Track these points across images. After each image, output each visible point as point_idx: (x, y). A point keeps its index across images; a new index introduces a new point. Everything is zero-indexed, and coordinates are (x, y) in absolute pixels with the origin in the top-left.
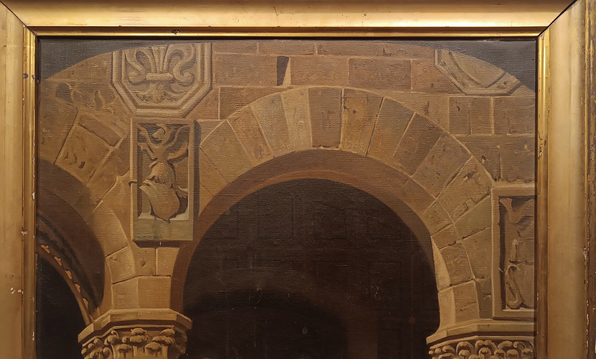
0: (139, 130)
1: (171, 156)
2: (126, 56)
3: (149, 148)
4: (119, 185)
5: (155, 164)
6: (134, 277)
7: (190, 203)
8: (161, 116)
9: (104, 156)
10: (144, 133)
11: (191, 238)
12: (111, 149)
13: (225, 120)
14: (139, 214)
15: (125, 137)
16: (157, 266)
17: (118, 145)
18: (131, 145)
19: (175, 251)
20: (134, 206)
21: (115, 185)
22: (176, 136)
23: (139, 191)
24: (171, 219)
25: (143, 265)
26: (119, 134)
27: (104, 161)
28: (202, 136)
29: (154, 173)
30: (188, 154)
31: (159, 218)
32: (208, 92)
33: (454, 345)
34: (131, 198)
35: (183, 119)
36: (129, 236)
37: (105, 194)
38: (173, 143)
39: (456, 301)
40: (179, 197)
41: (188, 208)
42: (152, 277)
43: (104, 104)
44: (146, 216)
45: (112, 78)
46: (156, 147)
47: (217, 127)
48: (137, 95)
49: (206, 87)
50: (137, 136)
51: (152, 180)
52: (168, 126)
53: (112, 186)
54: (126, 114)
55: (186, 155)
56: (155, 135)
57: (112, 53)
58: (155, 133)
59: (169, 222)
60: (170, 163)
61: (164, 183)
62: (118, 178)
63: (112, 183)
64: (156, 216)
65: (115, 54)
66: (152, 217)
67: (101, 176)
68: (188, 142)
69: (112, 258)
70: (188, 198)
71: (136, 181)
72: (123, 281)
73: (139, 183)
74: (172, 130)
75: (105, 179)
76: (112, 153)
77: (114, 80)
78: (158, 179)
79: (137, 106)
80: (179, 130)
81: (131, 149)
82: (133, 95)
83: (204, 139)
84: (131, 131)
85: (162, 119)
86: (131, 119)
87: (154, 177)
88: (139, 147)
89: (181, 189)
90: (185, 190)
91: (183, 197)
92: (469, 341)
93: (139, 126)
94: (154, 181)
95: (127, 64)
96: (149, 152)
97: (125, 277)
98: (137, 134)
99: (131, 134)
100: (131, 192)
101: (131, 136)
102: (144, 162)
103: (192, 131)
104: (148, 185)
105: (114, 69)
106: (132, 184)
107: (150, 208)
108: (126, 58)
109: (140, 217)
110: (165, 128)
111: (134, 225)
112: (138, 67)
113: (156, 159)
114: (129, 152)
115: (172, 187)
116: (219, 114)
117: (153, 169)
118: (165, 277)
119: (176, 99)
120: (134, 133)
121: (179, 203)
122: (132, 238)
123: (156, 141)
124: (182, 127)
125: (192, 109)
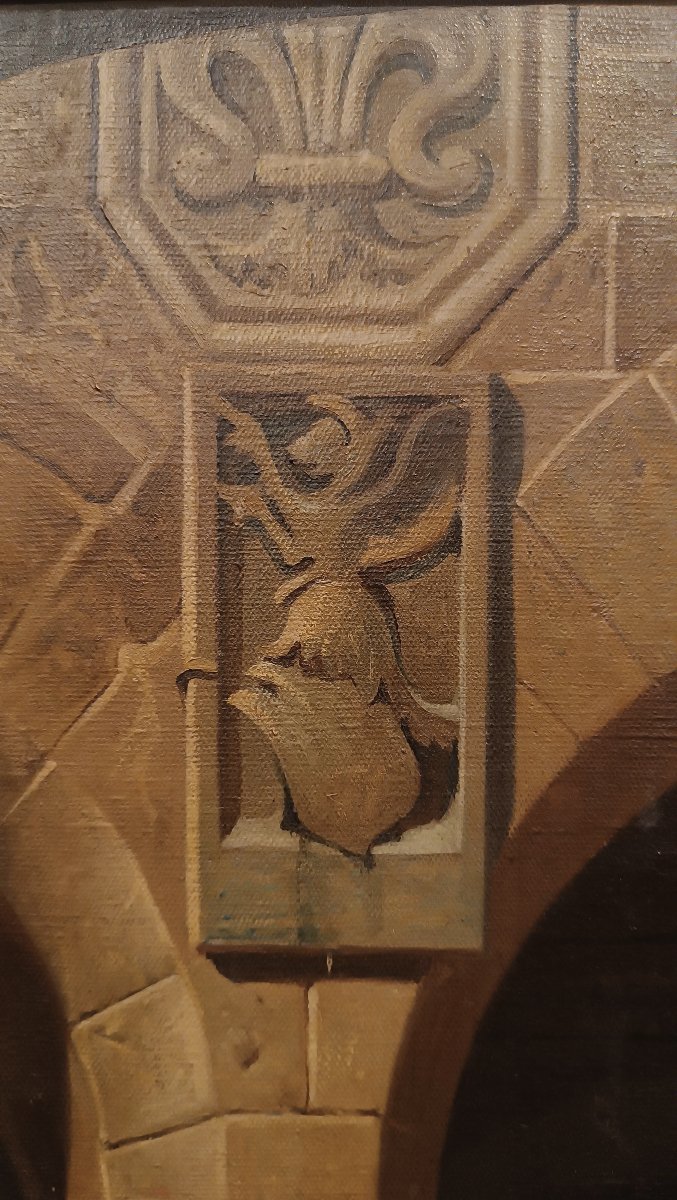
0: (225, 427)
1: (380, 550)
2: (159, 74)
3: (273, 507)
4: (130, 689)
5: (303, 588)
6: (207, 1118)
7: (470, 774)
8: (328, 356)
9: (57, 551)
10: (250, 438)
11: (471, 939)
12: (94, 517)
13: (639, 374)
14: (227, 823)
15: (157, 456)
16: (313, 1068)
17: (127, 494)
18: (190, 498)
19: (398, 998)
20: (202, 786)
21: (113, 689)
22: (403, 455)
23: (228, 717)
24: (378, 851)
25: (247, 1064)
26: (131, 443)
27: (58, 572)
28: (530, 451)
29: (298, 628)
30: (459, 538)
31: (322, 841)
32: (557, 241)
34: (191, 749)
35: (437, 372)
36: (178, 928)
37: (66, 731)
38: (387, 486)
40: (415, 746)
41: (460, 796)
42: (288, 1118)
43: (55, 302)
44: (258, 833)
45: (93, 178)
46: (305, 506)
47: (603, 406)
48: (213, 258)
49: (546, 219)
50: (214, 452)
51: (286, 660)
52: (364, 405)
53: (101, 693)
54: (160, 349)
55: (452, 541)
56: (301, 447)
57: (96, 60)
58: (302, 442)
59: (369, 861)
60: (375, 582)
61: (343, 676)
62: (129, 657)
63: (99, 677)
64: (307, 834)
65: (109, 65)
66: (288, 841)
67: (45, 643)
68: (460, 480)
69: (99, 1030)
70: (462, 750)
71: (212, 666)
72: (155, 1135)
73: (228, 676)
74: (384, 422)
75: (67, 661)
76: (96, 534)
77: (105, 186)
78: (317, 658)
79: (215, 311)
80: (415, 427)
81: (189, 515)
82: (197, 259)
83: (538, 467)
84: (189, 430)
85: (337, 372)
86: (187, 373)
87: (296, 649)
88: (223, 507)
89: (426, 706)
90: (447, 710)
91: (434, 746)
93: (227, 409)
94: (295, 671)
95: (166, 113)
96: (273, 529)
97: (163, 1118)
98: (214, 443)
99: (188, 443)
100: (190, 720)
101: (189, 456)
102: (250, 579)
103: (480, 430)
104: (270, 687)
105: (102, 134)
106: (192, 684)
107: (281, 795)
108: (159, 85)
109: (233, 841)
110: (351, 418)
111: (205, 878)
112: (219, 124)
113: (305, 564)
114: (178, 533)
115: (381, 696)
116: (610, 345)
117: (295, 611)
118: (353, 1120)
119: (402, 276)
120: (198, 439)
121: (416, 773)
122: (195, 936)
123: (306, 479)
124: (433, 411)
125: (482, 321)
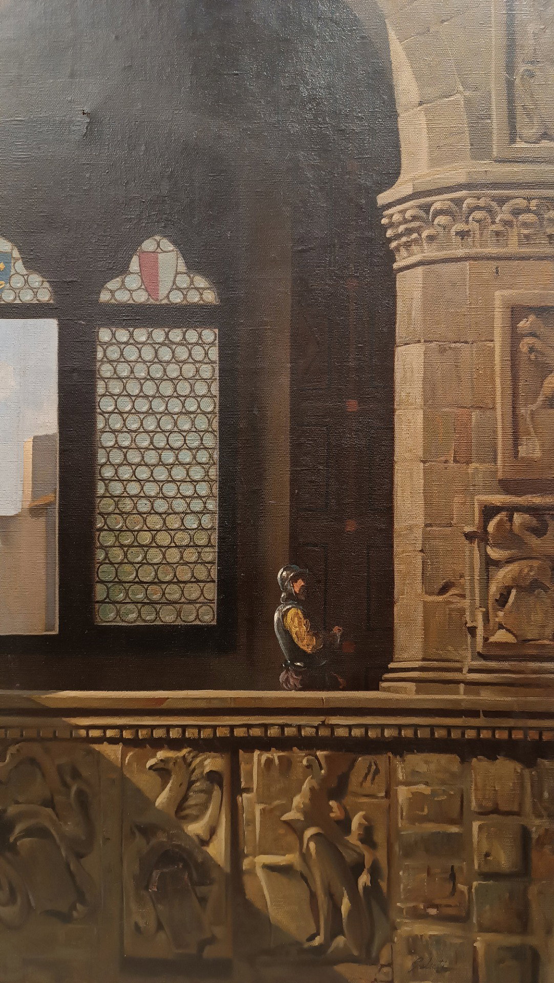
33: (426, 208)
39: (430, 130)
92: (452, 200)
